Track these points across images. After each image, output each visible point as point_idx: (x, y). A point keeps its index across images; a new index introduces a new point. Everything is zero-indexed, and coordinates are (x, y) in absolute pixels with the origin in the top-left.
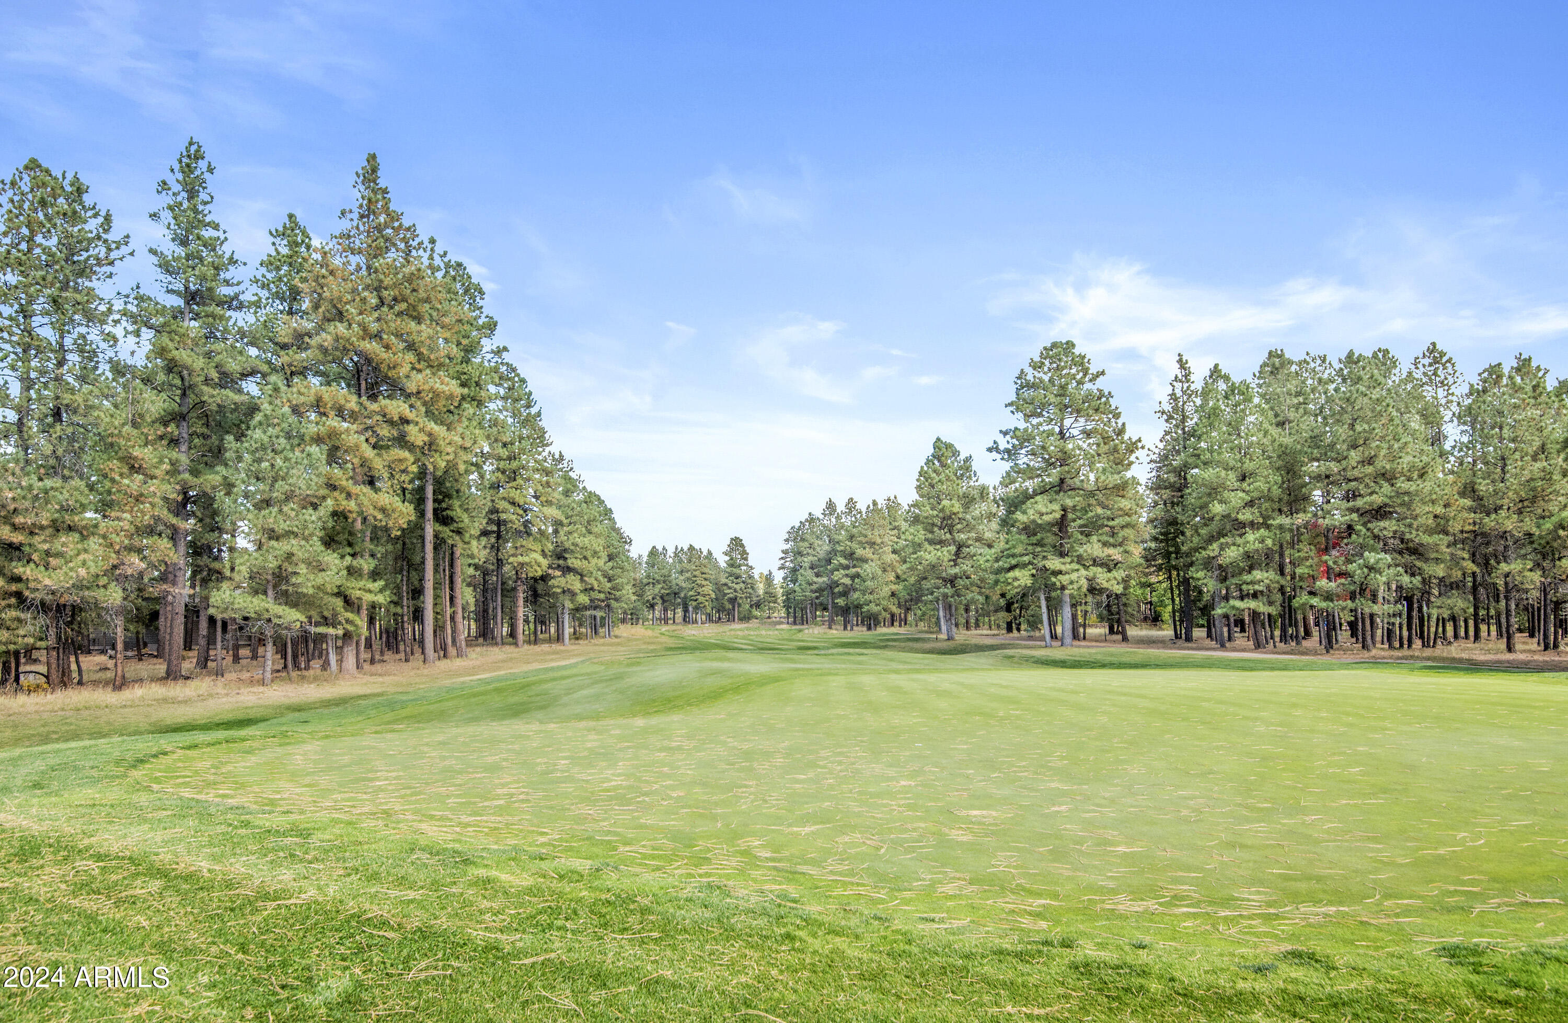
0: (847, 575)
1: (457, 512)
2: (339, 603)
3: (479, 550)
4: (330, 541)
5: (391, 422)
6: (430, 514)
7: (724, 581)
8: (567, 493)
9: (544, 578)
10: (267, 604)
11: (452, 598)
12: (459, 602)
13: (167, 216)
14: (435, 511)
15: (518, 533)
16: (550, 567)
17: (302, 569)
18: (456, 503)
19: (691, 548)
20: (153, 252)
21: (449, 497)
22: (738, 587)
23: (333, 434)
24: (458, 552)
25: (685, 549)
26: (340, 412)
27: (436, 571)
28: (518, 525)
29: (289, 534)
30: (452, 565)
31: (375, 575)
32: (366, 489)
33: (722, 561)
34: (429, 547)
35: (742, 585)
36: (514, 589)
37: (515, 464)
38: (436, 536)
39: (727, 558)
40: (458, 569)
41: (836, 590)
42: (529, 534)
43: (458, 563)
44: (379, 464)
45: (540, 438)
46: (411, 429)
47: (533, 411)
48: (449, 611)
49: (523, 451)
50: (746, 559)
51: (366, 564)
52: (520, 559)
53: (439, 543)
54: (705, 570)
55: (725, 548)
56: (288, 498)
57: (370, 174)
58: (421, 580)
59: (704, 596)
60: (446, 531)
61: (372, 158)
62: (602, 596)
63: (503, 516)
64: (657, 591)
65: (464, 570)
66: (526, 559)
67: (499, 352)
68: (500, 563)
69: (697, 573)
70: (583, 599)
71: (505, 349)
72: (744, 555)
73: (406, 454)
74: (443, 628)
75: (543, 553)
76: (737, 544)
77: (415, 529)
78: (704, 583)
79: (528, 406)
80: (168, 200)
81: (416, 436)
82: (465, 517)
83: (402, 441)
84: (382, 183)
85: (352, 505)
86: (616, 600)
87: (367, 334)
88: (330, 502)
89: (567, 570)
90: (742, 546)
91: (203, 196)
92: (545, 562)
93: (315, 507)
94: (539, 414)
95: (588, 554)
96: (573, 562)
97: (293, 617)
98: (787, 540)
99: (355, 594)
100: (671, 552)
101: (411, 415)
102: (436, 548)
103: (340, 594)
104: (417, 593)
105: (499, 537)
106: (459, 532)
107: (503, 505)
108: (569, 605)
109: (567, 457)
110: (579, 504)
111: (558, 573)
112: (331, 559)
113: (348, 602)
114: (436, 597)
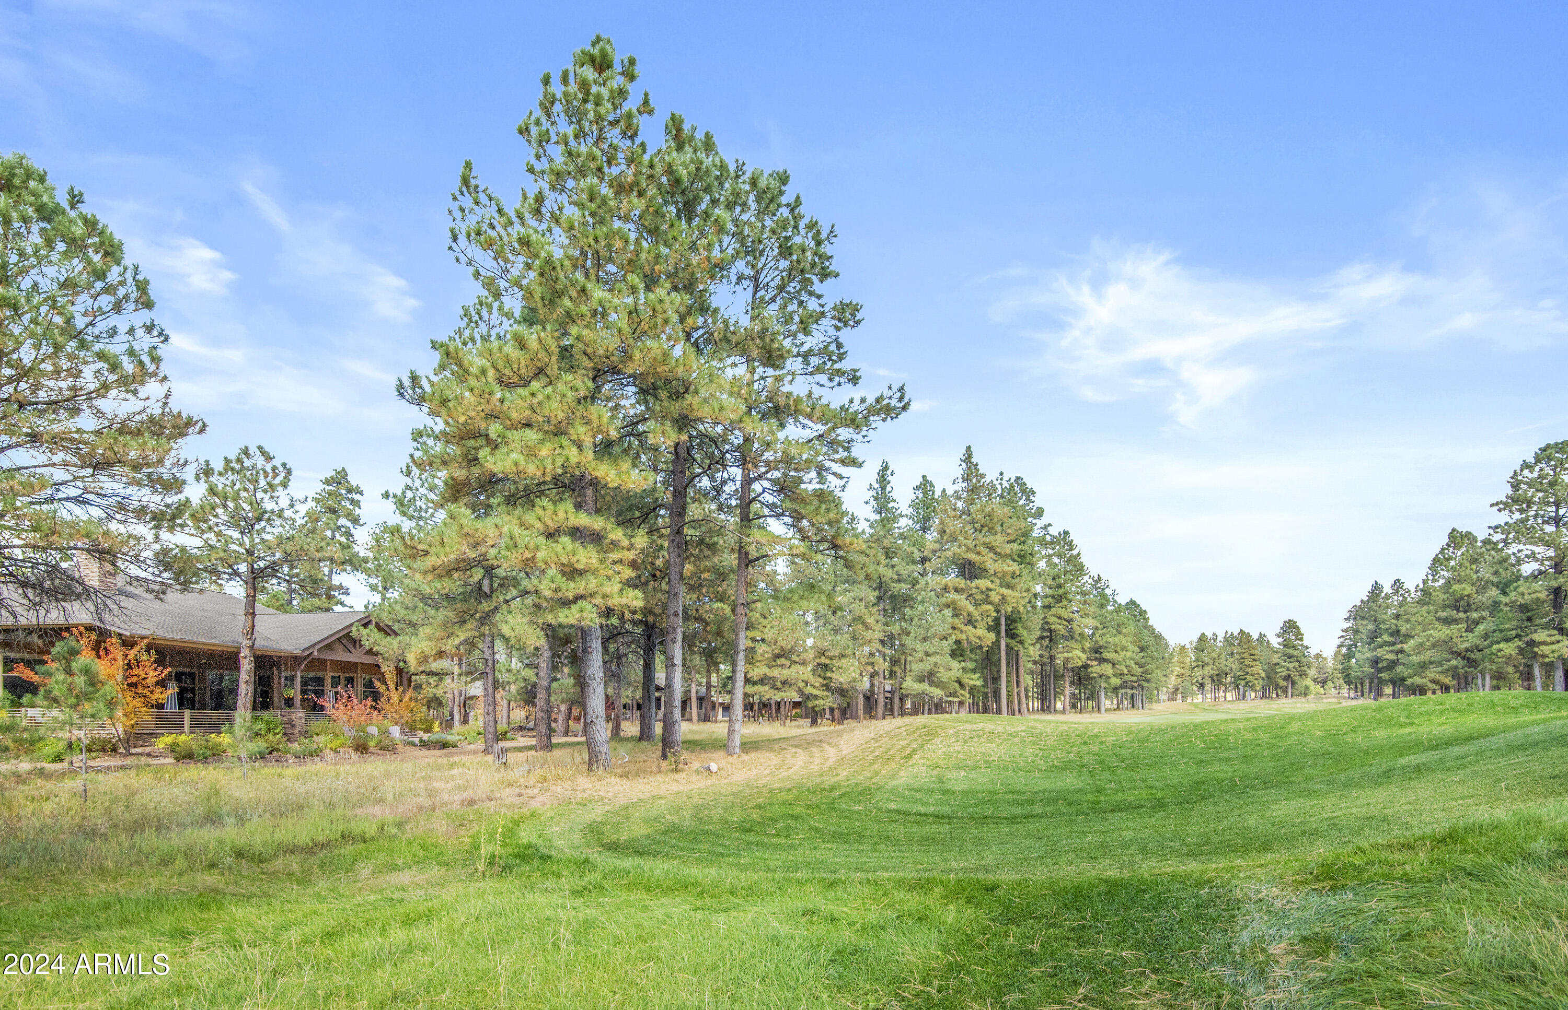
0: (1392, 651)
1: (1021, 631)
2: (957, 685)
3: (1034, 652)
4: (953, 654)
5: (982, 592)
6: (1003, 633)
7: (1275, 660)
8: (1102, 606)
9: (1086, 667)
10: (925, 687)
11: (1018, 682)
12: (1022, 685)
13: (873, 502)
14: (1006, 631)
15: (1064, 637)
16: (1088, 659)
17: (942, 670)
18: (1019, 625)
19: (1242, 632)
20: (866, 520)
21: (1015, 621)
22: (1291, 666)
23: (954, 602)
24: (1021, 654)
25: (1236, 634)
26: (956, 590)
27: (1008, 666)
28: (1063, 632)
29: (935, 653)
30: (1017, 662)
31: (974, 671)
32: (970, 627)
33: (1275, 642)
34: (1003, 653)
35: (1297, 664)
36: (1063, 675)
37: (1061, 591)
38: (1007, 646)
39: (1281, 640)
40: (1021, 665)
41: (1380, 666)
42: (1072, 638)
43: (1021, 661)
44: (976, 614)
45: (1079, 569)
46: (992, 594)
47: (1075, 552)
48: (1016, 690)
49: (1066, 581)
50: (1301, 640)
51: (970, 665)
52: (1066, 655)
53: (1009, 649)
54: (1253, 652)
55: (1278, 630)
56: (935, 636)
57: (968, 457)
58: (999, 671)
59: (1253, 675)
60: (1013, 643)
61: (969, 448)
62: (1134, 678)
63: (1053, 627)
64: (1206, 672)
65: (1026, 665)
66: (1070, 655)
67: (1045, 527)
68: (1052, 658)
69: (1245, 655)
70: (1116, 681)
71: (1050, 525)
72: (1299, 635)
73: (990, 607)
74: (1012, 702)
75: (1083, 650)
76: (1290, 628)
77: (997, 643)
78: (1253, 663)
79: (1071, 549)
80: (874, 493)
81: (994, 597)
82: (1025, 633)
83: (987, 601)
84: (974, 460)
85: (964, 637)
86: (1148, 681)
87: (968, 549)
88: (954, 637)
89: (1102, 661)
90: (1297, 628)
91: (889, 489)
92: (1084, 657)
93: (946, 639)
94: (1079, 554)
95: (1118, 649)
96: (1107, 655)
97: (937, 693)
98: (1347, 619)
99: (965, 681)
100: (1220, 637)
101: (992, 586)
102: (1007, 653)
103: (959, 682)
104: (996, 680)
105: (1051, 640)
106: (1021, 642)
107: (1052, 619)
108: (1103, 685)
109: (1104, 578)
110: (1112, 612)
111: (1095, 663)
112: (955, 664)
113: (962, 685)
114: (1008, 682)
